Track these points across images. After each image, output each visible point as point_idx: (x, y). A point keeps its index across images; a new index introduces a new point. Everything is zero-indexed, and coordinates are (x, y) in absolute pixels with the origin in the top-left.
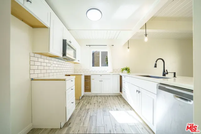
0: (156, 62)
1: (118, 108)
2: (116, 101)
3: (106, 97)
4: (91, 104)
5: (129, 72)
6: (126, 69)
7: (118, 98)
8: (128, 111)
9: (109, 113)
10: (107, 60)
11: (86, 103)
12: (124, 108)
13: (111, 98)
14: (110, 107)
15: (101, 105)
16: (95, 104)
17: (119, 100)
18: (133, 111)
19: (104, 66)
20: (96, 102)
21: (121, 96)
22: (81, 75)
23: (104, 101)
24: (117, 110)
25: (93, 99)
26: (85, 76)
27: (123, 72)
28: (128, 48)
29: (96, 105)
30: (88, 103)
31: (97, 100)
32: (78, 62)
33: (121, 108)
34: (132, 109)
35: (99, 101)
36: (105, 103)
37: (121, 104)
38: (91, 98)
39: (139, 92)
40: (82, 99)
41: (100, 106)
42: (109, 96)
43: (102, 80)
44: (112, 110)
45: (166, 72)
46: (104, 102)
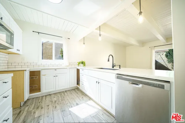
0: (109, 57)
1: (78, 102)
2: (74, 95)
3: (62, 93)
4: (42, 108)
5: (85, 65)
6: (82, 63)
7: (75, 91)
8: (87, 102)
9: (70, 111)
10: (62, 53)
11: (33, 109)
12: (83, 100)
13: (68, 93)
14: (69, 104)
15: (57, 105)
16: (48, 106)
17: (77, 93)
18: (91, 101)
19: (58, 59)
20: (51, 103)
21: (78, 89)
22: (24, 71)
23: (60, 98)
24: (77, 104)
25: (44, 100)
26: (30, 71)
27: (80, 65)
28: (84, 43)
29: (50, 106)
30: (38, 108)
31: (50, 100)
32: (18, 52)
33: (81, 101)
34: (90, 99)
35: (54, 101)
36: (62, 101)
37: (80, 97)
38: (42, 99)
39: (99, 83)
40: (26, 104)
41: (56, 107)
42: (66, 91)
43: (57, 75)
44: (72, 107)
45: (114, 65)
46: (60, 100)
